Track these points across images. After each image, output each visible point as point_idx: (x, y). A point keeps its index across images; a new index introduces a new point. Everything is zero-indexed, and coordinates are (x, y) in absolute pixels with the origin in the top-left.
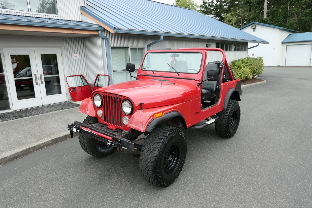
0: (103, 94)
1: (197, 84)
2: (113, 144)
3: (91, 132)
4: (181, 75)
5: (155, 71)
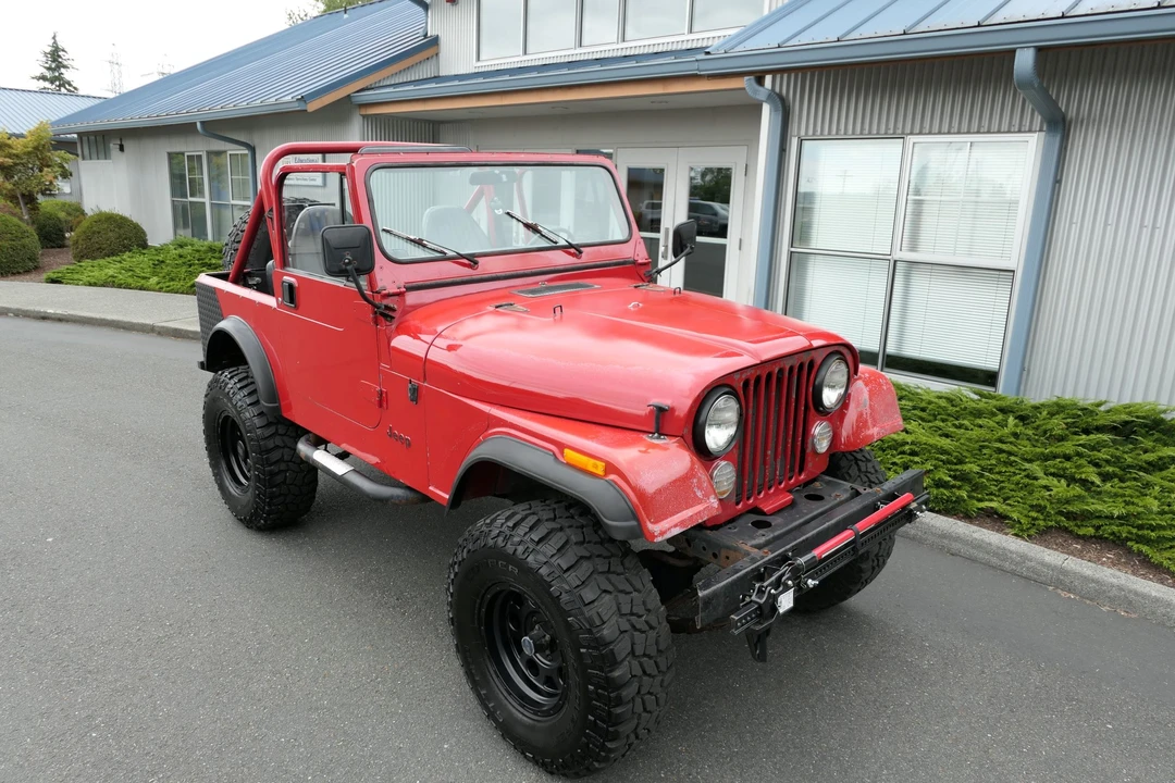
0: (749, 373)
4: (588, 256)
5: (474, 255)
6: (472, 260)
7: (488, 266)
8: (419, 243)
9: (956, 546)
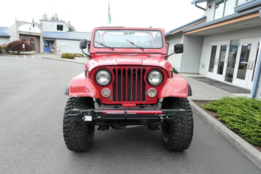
0: (115, 67)
1: (164, 57)
2: (167, 117)
3: (126, 113)
4: (145, 51)
5: (114, 48)
6: (112, 49)
7: (116, 50)
8: (101, 44)
9: (247, 155)
